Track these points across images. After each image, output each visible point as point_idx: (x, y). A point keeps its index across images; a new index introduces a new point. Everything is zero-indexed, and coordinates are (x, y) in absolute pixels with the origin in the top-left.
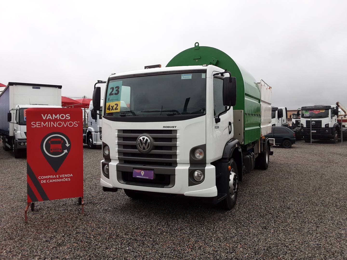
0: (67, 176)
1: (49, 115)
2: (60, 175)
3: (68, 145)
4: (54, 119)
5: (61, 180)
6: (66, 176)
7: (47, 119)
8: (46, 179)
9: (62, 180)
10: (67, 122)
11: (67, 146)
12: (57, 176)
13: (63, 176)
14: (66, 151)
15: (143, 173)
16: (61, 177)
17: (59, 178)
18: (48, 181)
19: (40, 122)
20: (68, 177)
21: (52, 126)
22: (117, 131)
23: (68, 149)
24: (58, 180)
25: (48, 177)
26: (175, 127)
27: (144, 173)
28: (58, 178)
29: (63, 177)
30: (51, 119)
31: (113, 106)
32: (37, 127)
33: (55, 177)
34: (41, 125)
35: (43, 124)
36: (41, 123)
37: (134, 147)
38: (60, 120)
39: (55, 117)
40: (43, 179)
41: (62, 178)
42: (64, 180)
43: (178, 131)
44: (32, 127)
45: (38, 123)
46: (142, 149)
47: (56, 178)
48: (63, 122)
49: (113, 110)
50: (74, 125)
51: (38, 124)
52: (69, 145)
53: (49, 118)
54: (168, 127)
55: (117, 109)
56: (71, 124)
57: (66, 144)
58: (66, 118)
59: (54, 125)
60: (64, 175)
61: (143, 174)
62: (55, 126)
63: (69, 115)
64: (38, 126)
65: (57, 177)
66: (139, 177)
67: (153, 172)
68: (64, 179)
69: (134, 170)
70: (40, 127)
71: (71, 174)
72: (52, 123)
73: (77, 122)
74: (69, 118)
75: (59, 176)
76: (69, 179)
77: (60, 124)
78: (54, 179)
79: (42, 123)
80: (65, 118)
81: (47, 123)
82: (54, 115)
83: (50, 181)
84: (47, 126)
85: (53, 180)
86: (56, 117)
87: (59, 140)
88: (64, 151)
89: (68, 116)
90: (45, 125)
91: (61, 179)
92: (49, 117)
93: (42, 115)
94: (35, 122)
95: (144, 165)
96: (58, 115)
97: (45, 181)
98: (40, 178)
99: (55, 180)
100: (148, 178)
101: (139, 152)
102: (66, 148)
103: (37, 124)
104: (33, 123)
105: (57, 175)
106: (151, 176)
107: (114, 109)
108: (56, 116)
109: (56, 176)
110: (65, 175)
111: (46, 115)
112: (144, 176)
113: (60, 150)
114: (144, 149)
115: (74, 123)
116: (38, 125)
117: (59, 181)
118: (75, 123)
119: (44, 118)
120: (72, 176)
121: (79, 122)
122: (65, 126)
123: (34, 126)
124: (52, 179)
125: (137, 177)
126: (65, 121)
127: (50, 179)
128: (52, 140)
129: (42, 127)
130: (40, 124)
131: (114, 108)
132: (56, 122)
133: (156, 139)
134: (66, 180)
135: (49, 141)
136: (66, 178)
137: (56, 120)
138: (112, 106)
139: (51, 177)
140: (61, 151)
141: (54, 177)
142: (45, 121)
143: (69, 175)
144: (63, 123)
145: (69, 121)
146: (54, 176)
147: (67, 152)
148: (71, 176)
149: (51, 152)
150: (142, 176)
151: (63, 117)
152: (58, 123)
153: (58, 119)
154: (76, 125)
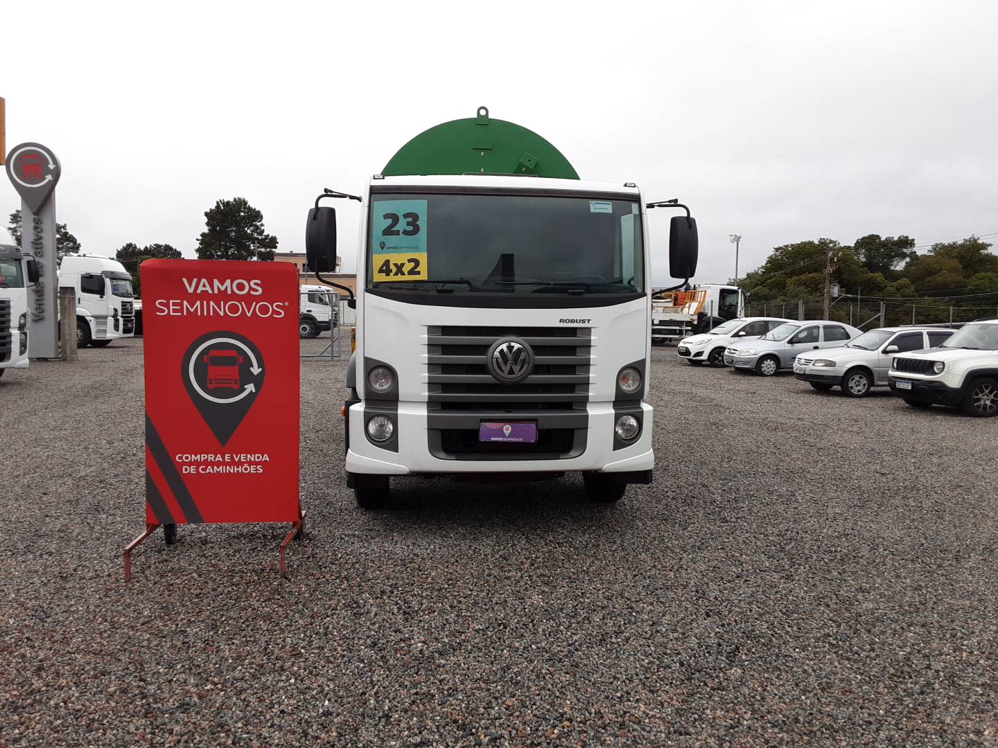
0: (253, 459)
1: (204, 281)
2: (234, 456)
3: (256, 370)
4: (216, 292)
5: (236, 469)
6: (251, 458)
7: (199, 291)
8: (197, 464)
9: (240, 469)
10: (254, 303)
11: (255, 374)
12: (226, 458)
13: (242, 458)
14: (250, 388)
15: (507, 429)
16: (237, 460)
17: (233, 463)
18: (203, 470)
19: (179, 301)
20: (255, 462)
21: (211, 314)
22: (426, 328)
23: (257, 380)
24: (228, 467)
25: (203, 458)
26: (587, 321)
27: (510, 429)
28: (230, 464)
29: (242, 460)
30: (210, 292)
31: (403, 265)
32: (172, 314)
33: (221, 459)
34: (181, 311)
35: (189, 307)
36: (181, 305)
37: (481, 368)
38: (233, 296)
39: (220, 286)
40: (191, 463)
41: (240, 464)
42: (246, 469)
44: (158, 313)
45: (173, 303)
47: (224, 464)
48: (243, 303)
49: (403, 274)
50: (274, 312)
51: (173, 306)
52: (260, 369)
53: (204, 289)
54: (573, 321)
55: (419, 273)
56: (264, 310)
57: (251, 369)
58: (252, 293)
59: (218, 309)
60: (247, 456)
61: (507, 433)
62: (222, 314)
63: (259, 282)
64: (174, 311)
65: (226, 460)
66: (498, 439)
67: (533, 425)
68: (246, 466)
69: (482, 424)
70: (180, 314)
71: (266, 455)
72: (212, 303)
73: (281, 304)
74: (260, 290)
75: (232, 458)
77: (234, 309)
78: (218, 464)
79: (185, 303)
80: (249, 292)
81: (198, 303)
82: (216, 282)
83: (208, 471)
84: (199, 314)
85: (215, 468)
86: (223, 288)
87: (234, 353)
88: (245, 387)
89: (255, 284)
90: (192, 310)
91: (238, 467)
92: (204, 286)
93: (185, 280)
94: (165, 301)
95: (508, 412)
96: (228, 282)
98: (181, 458)
99: (221, 467)
100: (521, 440)
101: (495, 381)
102: (251, 378)
103: (171, 307)
104: (160, 304)
105: (226, 455)
106: (529, 434)
107: (406, 273)
108: (222, 285)
109: (223, 458)
110: (249, 456)
111: (195, 280)
112: (511, 435)
113: (236, 383)
114: (511, 372)
115: (272, 308)
116: (173, 309)
117: (232, 471)
118: (277, 306)
119: (191, 290)
120: (268, 459)
121: (287, 304)
122: (249, 315)
123: (164, 311)
124: (213, 464)
125: (493, 439)
126: (249, 299)
127: (206, 463)
128: (212, 353)
129: (185, 314)
130: (179, 308)
131: (406, 269)
132: (222, 302)
133: (538, 349)
134: (252, 469)
135: (205, 357)
136: (250, 463)
137: (222, 297)
138: (396, 265)
139: (211, 457)
140: (236, 386)
141: (217, 459)
142: (192, 299)
143: (259, 457)
144: (242, 306)
145: (258, 299)
146: (219, 455)
147: (254, 391)
148: (264, 459)
149: (210, 386)
150: (507, 435)
151: (241, 287)
152: (227, 306)
153: (229, 292)
154: (280, 314)
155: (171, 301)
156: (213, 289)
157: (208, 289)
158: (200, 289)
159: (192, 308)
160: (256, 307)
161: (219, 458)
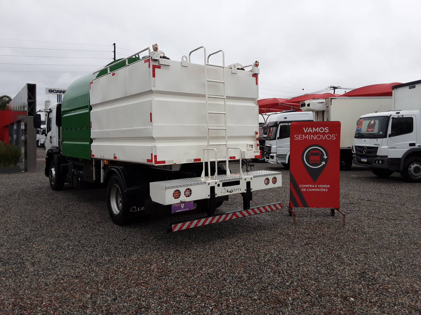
0: (324, 187)
1: (310, 128)
3: (325, 157)
4: (314, 132)
7: (308, 132)
8: (306, 188)
10: (326, 135)
12: (316, 186)
14: (324, 163)
16: (319, 187)
18: (308, 190)
21: (312, 139)
23: (326, 160)
24: (316, 189)
28: (317, 188)
29: (321, 187)
30: (312, 132)
32: (299, 139)
34: (302, 138)
36: (302, 136)
38: (319, 133)
40: (304, 188)
41: (320, 188)
42: (322, 190)
44: (295, 139)
45: (300, 136)
47: (315, 188)
48: (322, 135)
50: (332, 138)
52: (327, 157)
53: (310, 131)
56: (329, 137)
58: (325, 132)
59: (314, 137)
62: (315, 139)
63: (328, 128)
64: (300, 138)
68: (322, 189)
71: (328, 185)
72: (312, 135)
74: (328, 131)
75: (318, 186)
76: (326, 190)
77: (319, 137)
78: (313, 188)
79: (303, 136)
80: (324, 131)
81: (308, 136)
82: (314, 129)
83: (310, 190)
84: (308, 139)
85: (312, 189)
86: (316, 130)
87: (318, 152)
88: (322, 163)
89: (327, 129)
90: (305, 138)
91: (319, 189)
92: (310, 130)
93: (304, 128)
96: (318, 128)
97: (305, 190)
98: (301, 186)
99: (314, 189)
102: (324, 160)
103: (299, 137)
104: (296, 136)
105: (316, 185)
108: (316, 129)
109: (315, 186)
110: (323, 185)
111: (307, 128)
113: (319, 161)
117: (317, 190)
118: (333, 136)
119: (305, 131)
120: (329, 187)
121: (336, 135)
122: (324, 139)
123: (297, 138)
124: (311, 188)
126: (324, 134)
127: (309, 188)
128: (312, 151)
129: (303, 139)
132: (315, 135)
134: (324, 190)
135: (309, 153)
136: (324, 188)
137: (316, 133)
139: (311, 186)
140: (319, 163)
142: (306, 134)
143: (326, 186)
144: (321, 136)
145: (327, 134)
147: (325, 164)
148: (328, 187)
149: (311, 163)
151: (322, 130)
152: (317, 136)
153: (318, 132)
154: (334, 138)
156: (313, 131)
157: (311, 131)
158: (309, 131)
159: (305, 137)
160: (326, 136)
161: (313, 186)
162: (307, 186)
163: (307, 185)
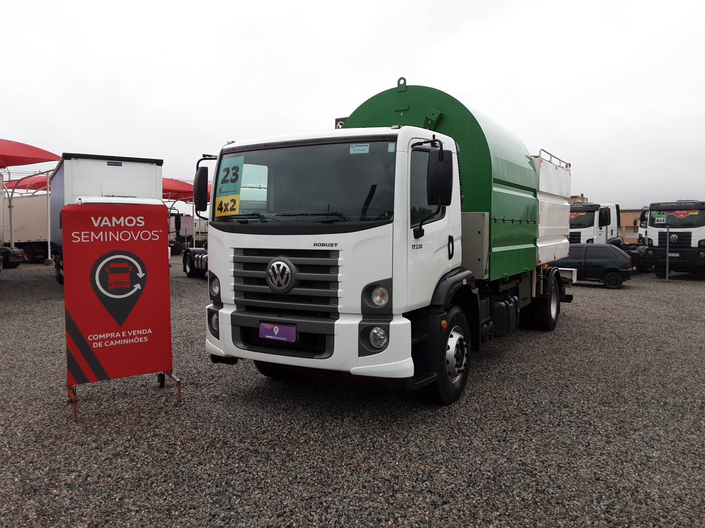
0: (141, 333)
1: (106, 218)
2: (128, 332)
3: (141, 275)
4: (114, 225)
5: (130, 341)
6: (140, 332)
7: (102, 225)
8: (103, 340)
9: (132, 341)
10: (139, 232)
11: (141, 277)
12: (123, 334)
13: (134, 333)
14: (138, 286)
15: (276, 330)
16: (130, 335)
17: (127, 337)
18: (107, 344)
19: (88, 232)
20: (143, 336)
21: (110, 240)
22: (233, 249)
23: (142, 281)
24: (124, 340)
25: (107, 336)
26: (334, 245)
27: (278, 329)
28: (125, 338)
29: (134, 334)
30: (110, 225)
31: (228, 204)
32: (83, 241)
33: (119, 335)
34: (90, 239)
35: (94, 235)
36: (90, 235)
37: (262, 281)
38: (126, 227)
39: (117, 222)
40: (97, 340)
41: (133, 337)
42: (137, 340)
43: (340, 252)
44: (73, 241)
45: (84, 234)
46: (275, 286)
47: (122, 338)
48: (132, 232)
50: (153, 237)
51: (84, 236)
52: (144, 274)
53: (106, 224)
54: (323, 245)
56: (146, 235)
57: (138, 274)
58: (138, 225)
59: (115, 237)
60: (137, 332)
61: (276, 332)
62: (117, 239)
63: (142, 218)
64: (85, 239)
65: (123, 336)
66: (270, 337)
67: (294, 329)
68: (136, 338)
69: (261, 324)
70: (89, 241)
71: (149, 330)
72: (110, 233)
73: (157, 231)
74: (143, 223)
75: (127, 334)
76: (145, 338)
77: (125, 236)
78: (118, 338)
79: (92, 233)
80: (136, 224)
81: (101, 233)
82: (114, 219)
83: (111, 344)
84: (102, 240)
85: (116, 341)
87: (126, 265)
88: (134, 286)
89: (140, 219)
90: (97, 238)
92: (106, 222)
93: (93, 218)
94: (78, 233)
95: (279, 316)
96: (122, 218)
97: (100, 345)
98: (91, 338)
99: (119, 341)
100: (285, 339)
101: (271, 291)
102: (138, 280)
103: (83, 237)
104: (75, 235)
105: (123, 332)
106: (291, 335)
108: (118, 221)
109: (121, 334)
110: (138, 331)
111: (100, 218)
112: (278, 335)
113: (128, 284)
114: (279, 285)
115: (151, 234)
116: (84, 238)
117: (127, 343)
118: (154, 233)
119: (96, 225)
120: (151, 332)
121: (161, 231)
122: (136, 239)
123: (77, 239)
124: (114, 339)
125: (267, 336)
126: (135, 229)
127: (109, 339)
128: (111, 265)
129: (92, 240)
130: (88, 237)
131: (229, 207)
132: (118, 232)
133: (301, 267)
134: (141, 340)
135: (107, 268)
136: (139, 336)
137: (118, 228)
139: (112, 335)
140: (128, 287)
141: (117, 336)
142: (97, 230)
143: (145, 332)
144: (131, 234)
145: (142, 229)
146: (118, 333)
147: (140, 288)
148: (148, 332)
149: (110, 287)
150: (276, 335)
151: (130, 221)
152: (121, 234)
153: (123, 225)
154: (156, 237)
155: (83, 233)
156: (111, 224)
157: (108, 223)
158: (103, 223)
159: (97, 236)
160: (140, 234)
161: (118, 335)
162: (106, 336)
163: (104, 335)
